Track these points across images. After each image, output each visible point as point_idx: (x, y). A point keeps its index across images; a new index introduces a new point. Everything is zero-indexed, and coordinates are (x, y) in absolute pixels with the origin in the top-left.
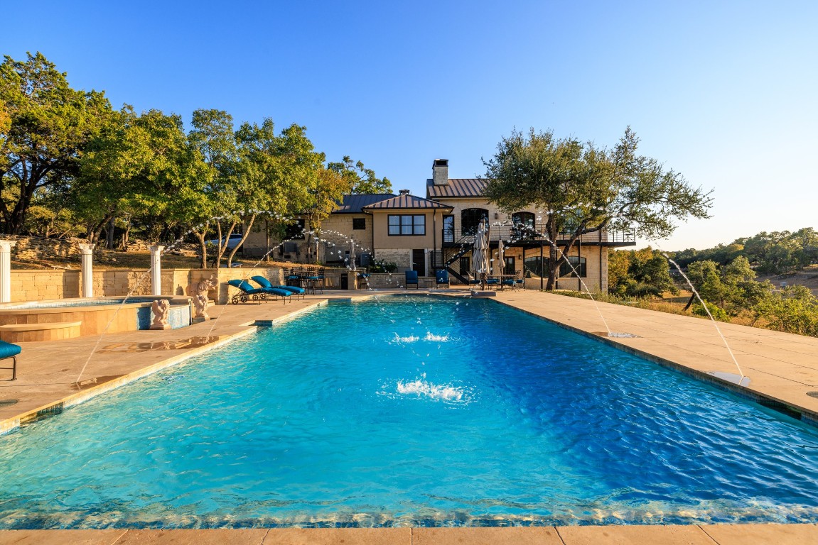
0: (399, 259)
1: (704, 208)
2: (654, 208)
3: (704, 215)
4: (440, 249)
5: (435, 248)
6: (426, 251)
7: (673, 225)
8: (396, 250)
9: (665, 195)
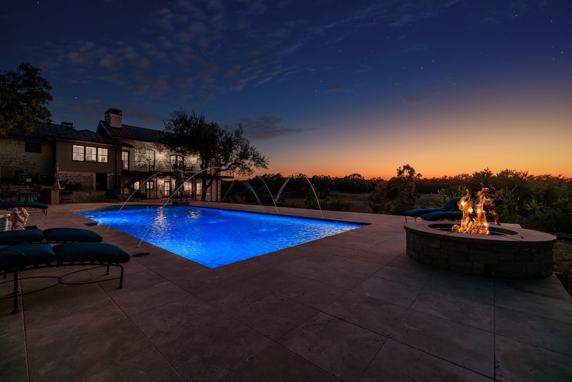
0: (83, 180)
1: (266, 165)
2: (247, 162)
3: (266, 168)
4: (120, 175)
5: (116, 173)
6: (108, 175)
7: (254, 170)
8: (79, 173)
9: (252, 156)
